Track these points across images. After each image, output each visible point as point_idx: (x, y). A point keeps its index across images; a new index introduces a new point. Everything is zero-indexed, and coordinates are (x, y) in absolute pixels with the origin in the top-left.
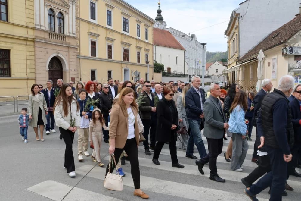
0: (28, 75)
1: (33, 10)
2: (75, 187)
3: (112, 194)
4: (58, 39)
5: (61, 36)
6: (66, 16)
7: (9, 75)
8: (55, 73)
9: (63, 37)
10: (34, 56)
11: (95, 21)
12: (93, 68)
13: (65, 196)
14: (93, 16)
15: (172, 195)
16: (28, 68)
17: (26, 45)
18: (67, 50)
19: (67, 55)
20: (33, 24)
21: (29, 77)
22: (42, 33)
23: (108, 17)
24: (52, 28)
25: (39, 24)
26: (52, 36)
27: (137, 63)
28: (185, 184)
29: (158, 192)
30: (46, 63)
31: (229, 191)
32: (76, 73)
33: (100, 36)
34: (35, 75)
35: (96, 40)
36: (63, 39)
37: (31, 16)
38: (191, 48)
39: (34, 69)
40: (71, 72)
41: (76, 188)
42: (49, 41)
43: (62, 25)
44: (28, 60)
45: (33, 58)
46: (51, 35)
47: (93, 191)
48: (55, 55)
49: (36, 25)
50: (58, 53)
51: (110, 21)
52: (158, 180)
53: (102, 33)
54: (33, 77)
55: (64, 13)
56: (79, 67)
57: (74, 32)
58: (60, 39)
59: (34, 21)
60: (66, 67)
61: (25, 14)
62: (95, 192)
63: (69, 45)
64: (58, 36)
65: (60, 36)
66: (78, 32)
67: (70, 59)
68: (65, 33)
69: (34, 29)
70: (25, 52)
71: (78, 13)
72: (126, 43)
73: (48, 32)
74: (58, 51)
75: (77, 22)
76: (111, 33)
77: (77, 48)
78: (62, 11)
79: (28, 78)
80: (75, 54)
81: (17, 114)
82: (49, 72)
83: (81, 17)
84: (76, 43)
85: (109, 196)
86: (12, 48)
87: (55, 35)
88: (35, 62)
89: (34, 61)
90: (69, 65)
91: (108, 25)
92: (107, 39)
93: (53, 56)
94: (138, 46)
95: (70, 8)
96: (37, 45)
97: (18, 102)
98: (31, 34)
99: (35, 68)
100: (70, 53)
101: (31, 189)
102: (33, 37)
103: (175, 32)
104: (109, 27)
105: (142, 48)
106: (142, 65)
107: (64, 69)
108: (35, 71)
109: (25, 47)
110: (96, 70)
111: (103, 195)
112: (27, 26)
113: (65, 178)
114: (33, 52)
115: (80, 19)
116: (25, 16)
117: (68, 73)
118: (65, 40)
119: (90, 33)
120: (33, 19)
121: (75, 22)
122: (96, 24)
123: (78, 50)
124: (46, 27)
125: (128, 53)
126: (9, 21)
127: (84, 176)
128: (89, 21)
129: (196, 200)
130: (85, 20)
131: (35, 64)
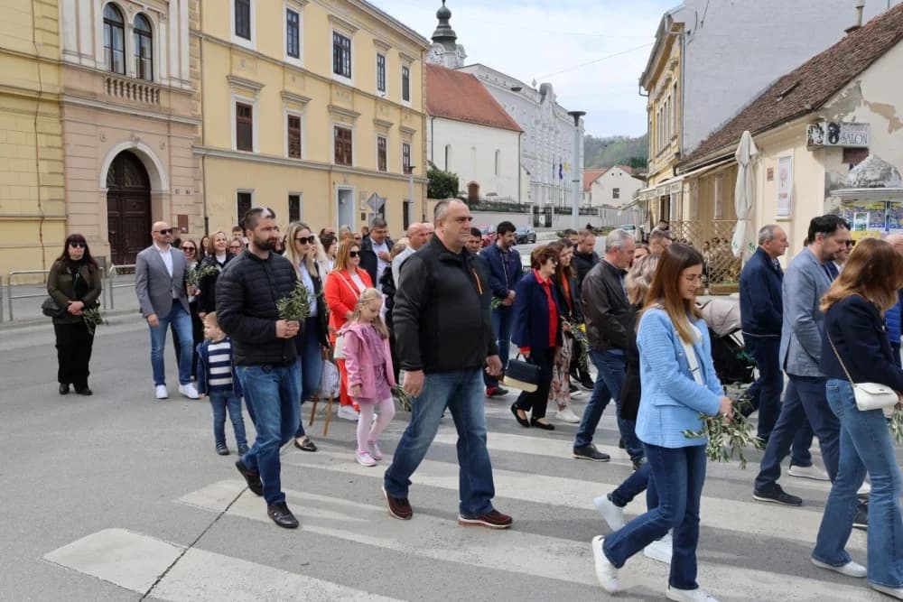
0: (42, 208)
2: (191, 546)
3: (304, 568)
4: (135, 97)
5: (145, 86)
6: (159, 27)
8: (128, 201)
9: (152, 90)
10: (62, 148)
11: (248, 41)
12: (245, 186)
13: (163, 576)
14: (243, 28)
15: (484, 565)
16: (44, 186)
17: (36, 114)
18: (163, 130)
19: (164, 145)
20: (54, 49)
21: (46, 214)
22: (86, 77)
23: (290, 32)
24: (117, 63)
25: (74, 49)
26: (116, 88)
27: (377, 169)
29: (443, 558)
30: (98, 170)
32: (191, 200)
33: (264, 89)
34: (66, 210)
35: (252, 100)
36: (150, 98)
37: (51, 25)
38: (539, 127)
39: (61, 190)
40: (176, 199)
41: (197, 550)
42: (107, 104)
43: (148, 55)
44: (42, 160)
45: (58, 154)
46: (112, 85)
47: (245, 558)
48: (127, 145)
49: (65, 52)
50: (138, 140)
53: (272, 81)
54: (64, 214)
55: (153, 17)
56: (201, 183)
57: (186, 77)
58: (141, 98)
59: (58, 39)
60: (162, 182)
61: (30, 17)
62: (253, 561)
63: (170, 115)
64: (134, 86)
65: (140, 88)
66: (197, 76)
67: (172, 158)
68: (157, 80)
69: (60, 64)
70: (34, 134)
71: (196, 16)
72: (342, 109)
73: (103, 76)
74: (137, 135)
75: (195, 46)
76: (297, 79)
77: (194, 125)
78: (145, 11)
79: (43, 217)
80: (188, 144)
81: (8, 328)
82: (108, 198)
83: (207, 30)
84: (192, 109)
85: (295, 572)
87: (125, 83)
88: (65, 167)
89: (61, 164)
90: (170, 176)
91: (289, 54)
92: (286, 96)
93: (122, 149)
94: (378, 120)
95: (173, 3)
96: (69, 114)
97: (12, 290)
98: (50, 80)
99: (64, 187)
100: (172, 139)
101: (55, 556)
102: (57, 91)
103: (491, 77)
104: (291, 61)
105: (393, 127)
106: (393, 177)
107: (154, 190)
108: (66, 195)
109: (33, 121)
110: (253, 190)
111: (279, 571)
112: (37, 57)
113: (161, 521)
114: (57, 135)
115: (204, 35)
116: (30, 24)
117: (168, 201)
118: (157, 101)
119: (235, 78)
120: (57, 34)
121: (188, 46)
122: (253, 51)
123: (196, 132)
124: (97, 59)
125: (348, 141)
127: (219, 513)
128: (231, 41)
129: (557, 580)
130: (218, 39)
131: (63, 174)
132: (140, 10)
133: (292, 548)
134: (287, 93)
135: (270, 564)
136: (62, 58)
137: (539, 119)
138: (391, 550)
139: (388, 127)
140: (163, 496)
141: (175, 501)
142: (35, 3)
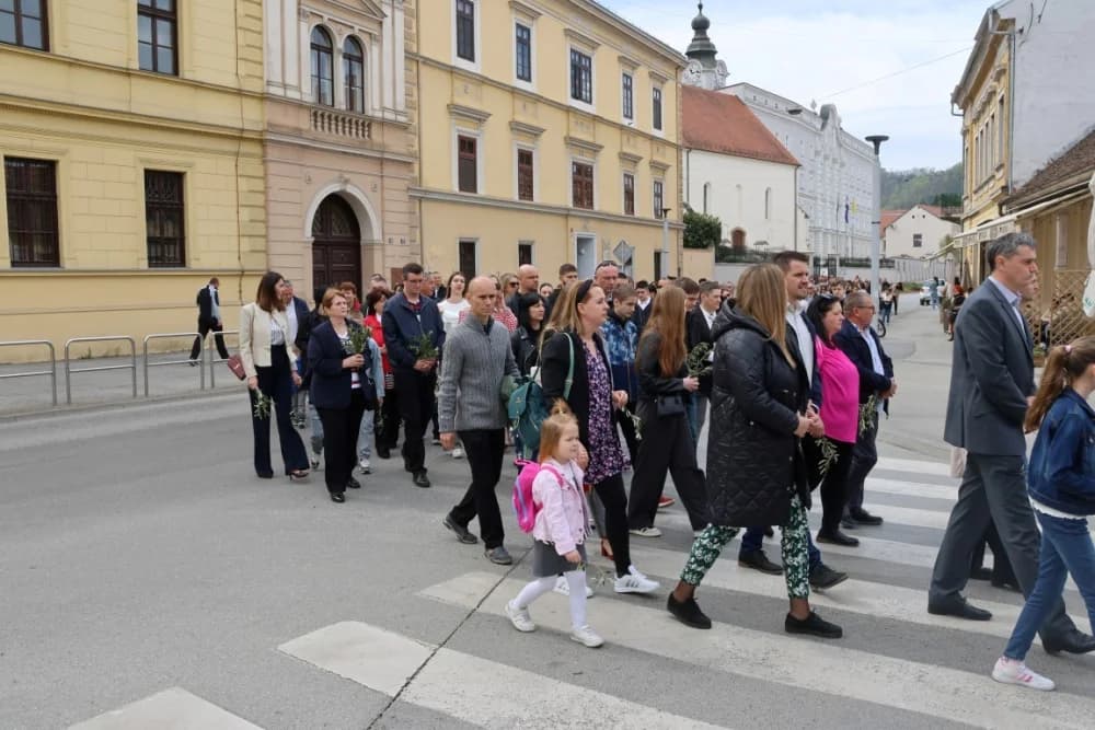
0: (242, 261)
1: (260, 33)
2: (441, 646)
3: (577, 677)
4: (344, 132)
5: (356, 119)
6: (371, 50)
7: (182, 262)
8: (335, 252)
9: (363, 124)
10: (265, 192)
11: (471, 64)
12: (468, 235)
13: (412, 678)
14: (466, 49)
15: (799, 685)
16: (243, 236)
17: (237, 154)
18: (374, 169)
19: (375, 187)
20: (259, 82)
21: (246, 268)
22: (291, 111)
23: (520, 50)
24: (324, 94)
25: (278, 79)
26: (323, 123)
27: (623, 213)
29: (745, 674)
30: (302, 217)
32: (406, 251)
33: (491, 118)
34: (268, 262)
35: (476, 132)
36: (360, 132)
37: (254, 55)
38: (820, 159)
39: (264, 240)
40: (389, 250)
41: (448, 650)
42: (314, 140)
43: (358, 83)
44: (243, 206)
45: (260, 199)
46: (319, 119)
47: (506, 663)
48: (334, 188)
49: (269, 83)
50: (347, 181)
52: (741, 629)
53: (500, 109)
55: (365, 39)
56: (418, 234)
57: (400, 108)
58: (350, 133)
59: (262, 69)
60: (374, 229)
61: (233, 47)
62: (516, 666)
63: (383, 152)
64: (343, 120)
65: (350, 121)
66: (414, 105)
67: (386, 203)
68: (369, 112)
69: (264, 98)
70: (234, 179)
71: (412, 36)
72: (580, 141)
73: (309, 108)
74: (347, 176)
75: (411, 71)
76: (530, 107)
77: (410, 163)
78: (356, 32)
79: (243, 271)
80: (403, 185)
81: (211, 395)
82: (313, 249)
83: (425, 53)
84: (408, 145)
85: (564, 681)
86: (190, 166)
87: (333, 116)
88: (267, 214)
89: (262, 210)
90: (383, 222)
91: (519, 77)
92: (516, 127)
93: (325, 195)
94: (625, 154)
95: (387, 22)
96: (273, 153)
98: (251, 116)
99: (265, 236)
100: (386, 180)
101: (290, 647)
102: (260, 128)
103: (760, 99)
104: (522, 85)
105: (642, 161)
106: (642, 223)
107: (364, 239)
108: (267, 246)
109: (234, 164)
110: (477, 239)
111: (548, 679)
112: (239, 90)
113: (403, 616)
114: (260, 178)
115: (422, 57)
116: (234, 54)
117: (380, 252)
118: (369, 136)
119: (456, 107)
120: (261, 63)
121: (403, 71)
122: (477, 75)
123: (412, 171)
124: (304, 89)
125: (589, 180)
126: (181, 73)
127: (470, 610)
128: (453, 64)
129: (893, 708)
130: (438, 63)
131: (265, 222)
132: (349, 32)
133: (560, 654)
134: (518, 123)
135: (537, 670)
136: (265, 90)
137: (819, 149)
138: (681, 661)
139: (635, 162)
140: (402, 588)
141: (418, 594)
142: (239, 31)
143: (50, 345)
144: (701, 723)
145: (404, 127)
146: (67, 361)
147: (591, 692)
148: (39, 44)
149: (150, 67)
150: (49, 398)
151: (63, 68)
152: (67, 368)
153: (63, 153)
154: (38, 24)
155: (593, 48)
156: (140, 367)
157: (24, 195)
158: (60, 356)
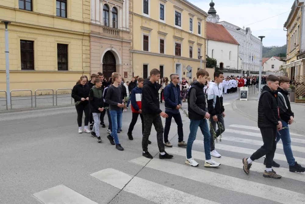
0: (83, 69)
1: (89, 6)
2: (135, 176)
3: (172, 186)
4: (112, 34)
5: (115, 30)
6: (120, 11)
7: (67, 69)
8: (109, 67)
9: (117, 31)
10: (90, 50)
11: (148, 15)
12: (146, 63)
13: (127, 184)
14: (146, 11)
16: (84, 62)
17: (83, 39)
18: (120, 44)
19: (120, 49)
20: (89, 19)
22: (97, 27)
23: (161, 11)
24: (107, 23)
25: (94, 19)
26: (106, 31)
27: (189, 57)
28: (248, 180)
29: (220, 187)
30: (100, 57)
31: (298, 192)
32: (128, 67)
33: (152, 30)
34: (90, 69)
35: (149, 34)
36: (116, 34)
37: (87, 12)
38: (245, 43)
39: (89, 63)
40: (124, 67)
41: (137, 177)
42: (103, 36)
43: (116, 20)
44: (84, 54)
45: (88, 52)
46: (105, 30)
47: (153, 181)
48: (109, 49)
49: (91, 20)
50: (112, 47)
51: (163, 15)
52: (219, 174)
53: (155, 28)
54: (89, 71)
55: (118, 8)
56: (132, 61)
57: (128, 27)
58: (114, 34)
59: (90, 16)
60: (120, 61)
61: (82, 9)
62: (156, 182)
63: (122, 39)
64: (112, 30)
65: (114, 31)
66: (131, 26)
67: (123, 53)
68: (119, 28)
69: (90, 24)
70: (81, 46)
71: (131, 7)
72: (178, 37)
73: (102, 27)
74: (112, 46)
75: (131, 17)
76: (163, 27)
77: (130, 43)
78: (116, 6)
79: (84, 72)
80: (128, 49)
82: (103, 66)
84: (129, 37)
85: (170, 187)
86: (70, 42)
87: (109, 29)
89: (89, 55)
90: (122, 59)
91: (161, 19)
92: (160, 33)
93: (108, 50)
94: (190, 41)
95: (124, 3)
96: (92, 39)
98: (86, 29)
99: (90, 62)
100: (123, 47)
102: (89, 32)
103: (229, 26)
104: (161, 21)
105: (194, 43)
106: (194, 60)
107: (117, 63)
108: (90, 65)
109: (81, 42)
110: (148, 64)
111: (164, 186)
112: (83, 22)
113: (125, 167)
114: (88, 46)
115: (134, 13)
116: (82, 12)
117: (121, 67)
118: (119, 35)
119: (143, 27)
120: (89, 14)
121: (128, 17)
122: (149, 18)
123: (130, 45)
124: (101, 22)
125: (180, 48)
126: (67, 17)
127: (143, 166)
128: (142, 15)
129: (261, 198)
130: (138, 15)
131: (90, 58)
132: (113, 6)
133: (168, 179)
134: (160, 32)
135: (161, 184)
136: (90, 21)
137: (245, 40)
138: (202, 183)
140: (124, 160)
141: (129, 161)
142: (84, 5)
143: (31, 91)
144: (207, 200)
145: (128, 33)
146: (35, 96)
147: (176, 190)
148: (30, 9)
149: (59, 15)
150: (31, 105)
151: (36, 16)
152: (35, 98)
153: (36, 39)
154: (30, 4)
155: (182, 11)
156: (55, 98)
157: (25, 50)
158: (33, 94)
